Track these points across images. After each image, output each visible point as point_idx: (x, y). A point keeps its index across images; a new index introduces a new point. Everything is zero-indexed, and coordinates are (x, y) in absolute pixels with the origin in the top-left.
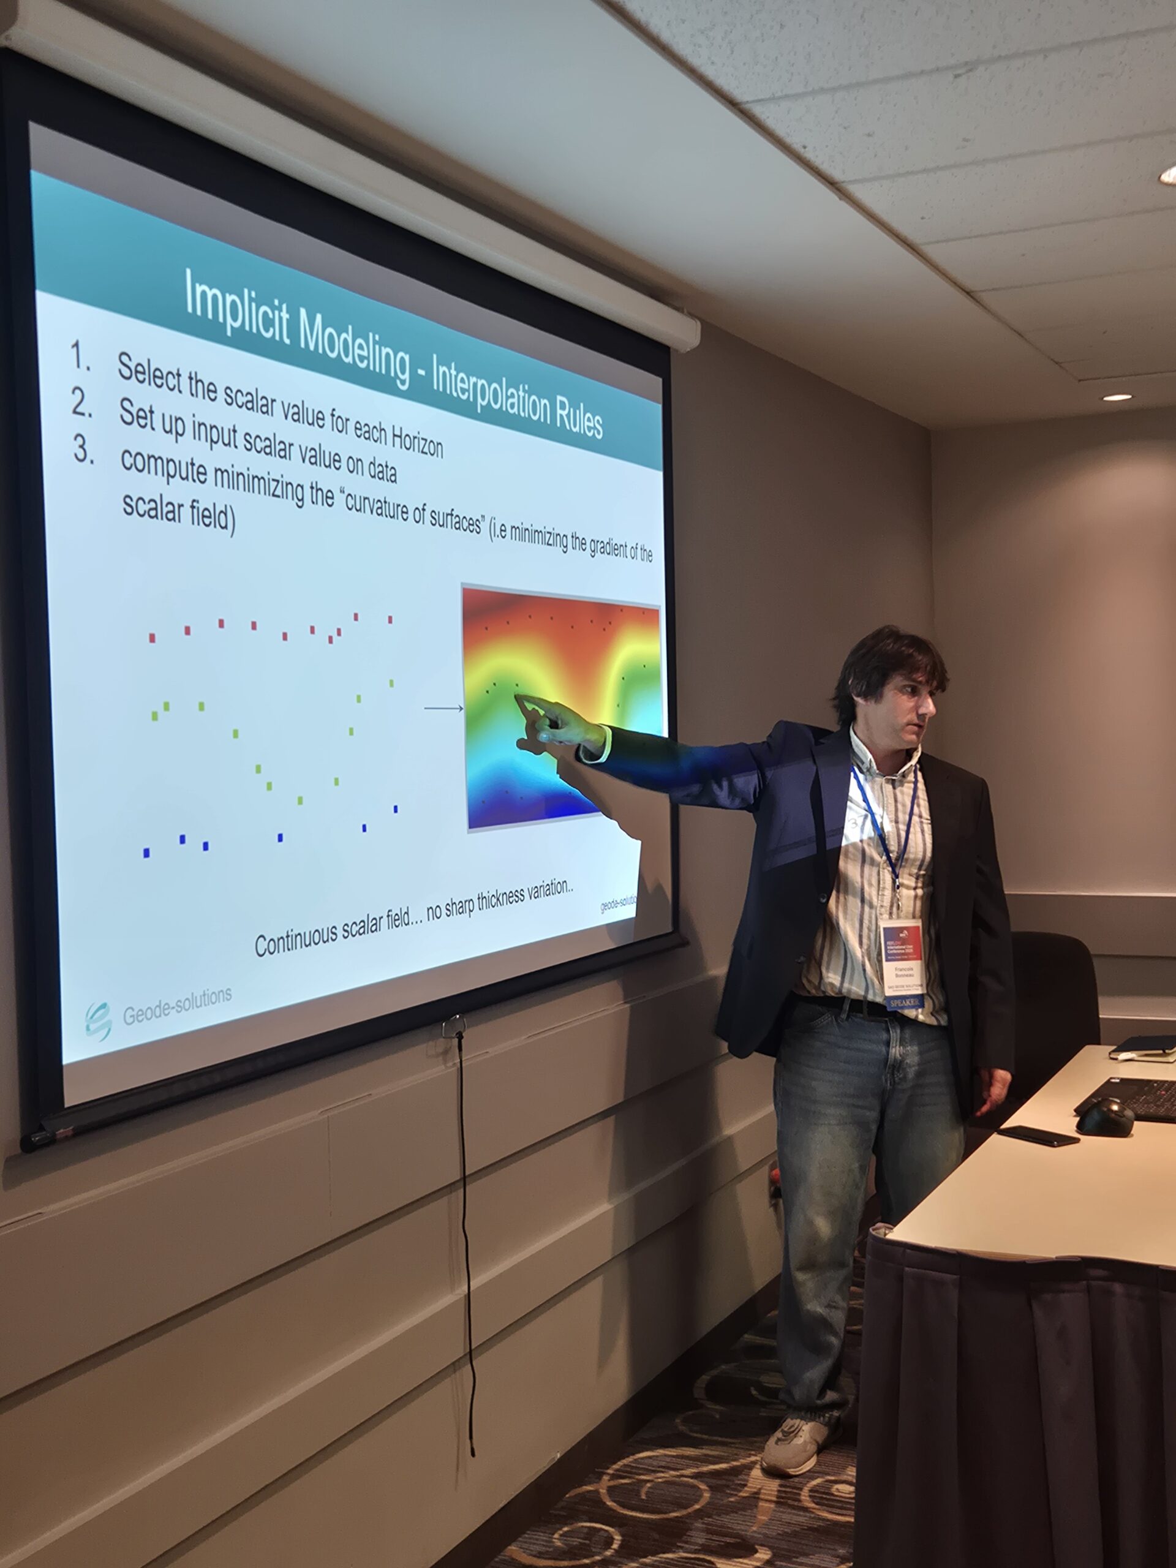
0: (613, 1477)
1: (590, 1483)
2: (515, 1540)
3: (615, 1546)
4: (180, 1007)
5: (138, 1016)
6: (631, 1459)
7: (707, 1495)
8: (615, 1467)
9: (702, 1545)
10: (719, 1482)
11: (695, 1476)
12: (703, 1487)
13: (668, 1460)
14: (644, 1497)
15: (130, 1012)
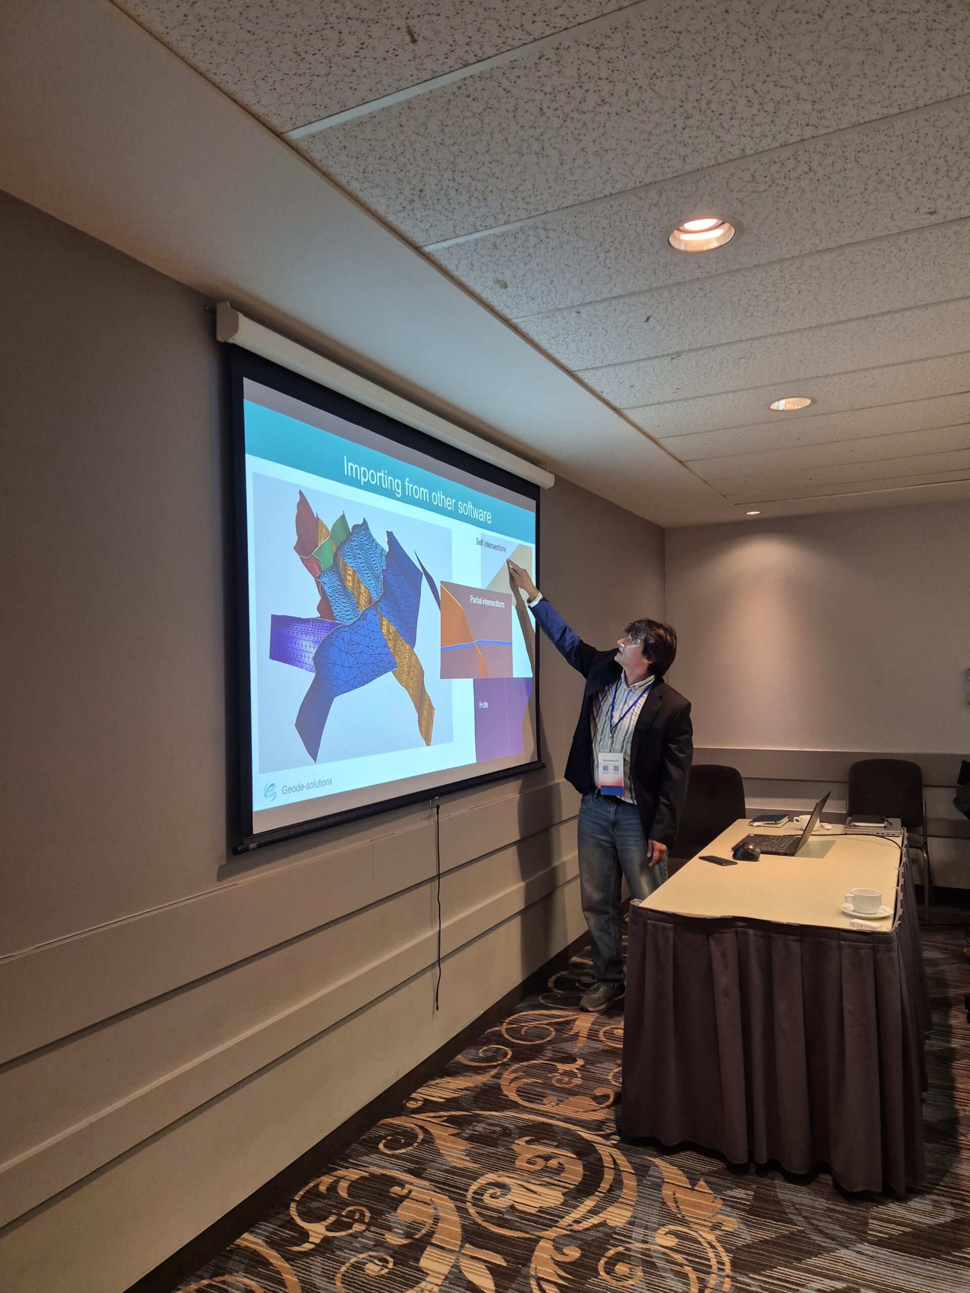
0: (509, 1024)
1: (497, 1027)
2: (460, 1053)
3: (509, 1057)
4: (308, 787)
5: (289, 790)
6: (517, 1015)
7: (554, 1033)
8: (510, 1019)
9: (551, 1057)
10: (559, 1027)
11: (548, 1024)
12: (552, 1029)
13: (535, 1016)
14: (523, 1034)
15: (285, 788)
